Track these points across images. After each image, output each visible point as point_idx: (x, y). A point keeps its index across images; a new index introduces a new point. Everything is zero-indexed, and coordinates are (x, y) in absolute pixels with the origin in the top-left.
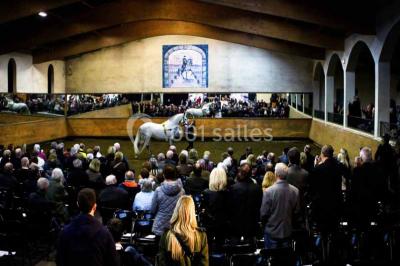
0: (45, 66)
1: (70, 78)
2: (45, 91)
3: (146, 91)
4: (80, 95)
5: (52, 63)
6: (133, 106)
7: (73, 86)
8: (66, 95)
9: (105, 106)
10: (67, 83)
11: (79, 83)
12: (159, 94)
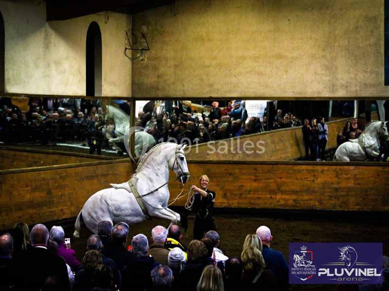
0: (81, 27)
1: (145, 58)
2: (79, 89)
3: (341, 93)
4: (168, 100)
5: (99, 19)
6: (305, 131)
7: (150, 79)
8: (133, 100)
9: (233, 131)
10: (136, 72)
11: (167, 70)
12: (373, 100)
